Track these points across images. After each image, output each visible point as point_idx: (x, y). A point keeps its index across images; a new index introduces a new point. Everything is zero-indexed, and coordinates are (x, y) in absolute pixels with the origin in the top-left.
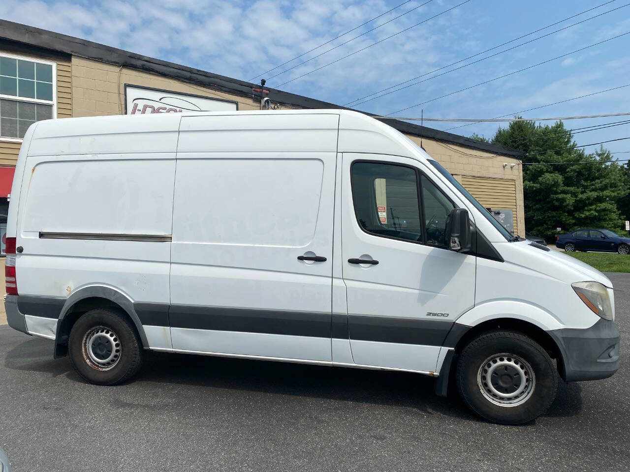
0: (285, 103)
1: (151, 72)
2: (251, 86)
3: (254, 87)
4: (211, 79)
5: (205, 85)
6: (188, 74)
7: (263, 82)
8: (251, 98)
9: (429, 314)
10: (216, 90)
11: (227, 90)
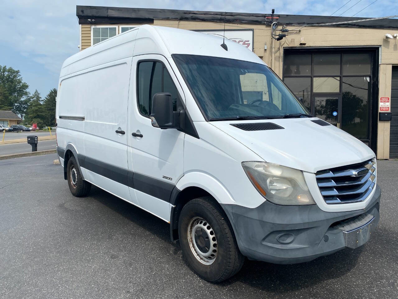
0: (292, 24)
1: (196, 20)
2: (264, 16)
3: (267, 16)
4: (235, 17)
5: (231, 22)
6: (219, 17)
7: (273, 11)
8: (264, 24)
9: (164, 177)
10: (238, 23)
11: (246, 22)
